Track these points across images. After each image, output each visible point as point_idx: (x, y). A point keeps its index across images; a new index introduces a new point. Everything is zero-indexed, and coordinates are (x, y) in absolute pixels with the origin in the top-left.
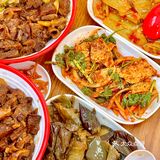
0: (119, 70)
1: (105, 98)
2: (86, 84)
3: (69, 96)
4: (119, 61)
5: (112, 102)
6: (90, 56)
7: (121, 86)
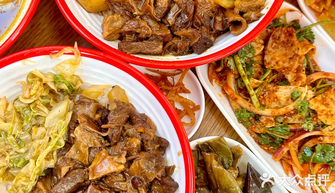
0: (311, 94)
1: (273, 138)
2: (245, 104)
3: (230, 142)
4: (315, 77)
5: (285, 150)
6: (263, 54)
7: (308, 126)
